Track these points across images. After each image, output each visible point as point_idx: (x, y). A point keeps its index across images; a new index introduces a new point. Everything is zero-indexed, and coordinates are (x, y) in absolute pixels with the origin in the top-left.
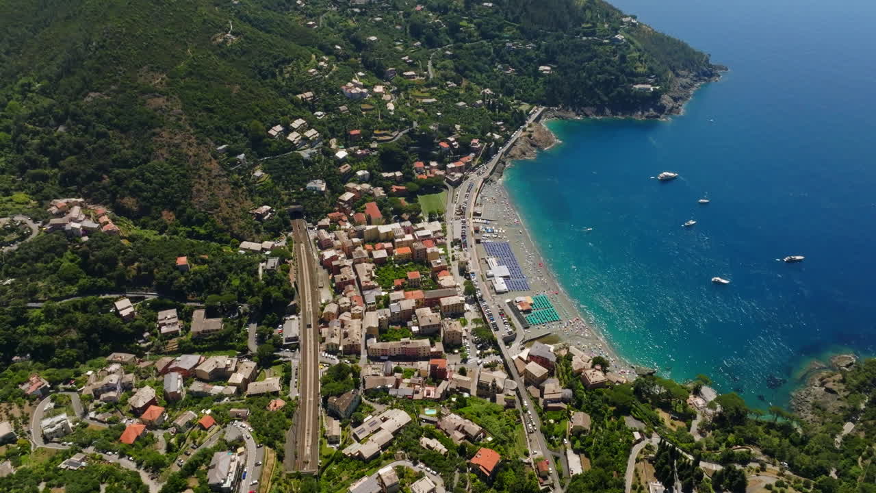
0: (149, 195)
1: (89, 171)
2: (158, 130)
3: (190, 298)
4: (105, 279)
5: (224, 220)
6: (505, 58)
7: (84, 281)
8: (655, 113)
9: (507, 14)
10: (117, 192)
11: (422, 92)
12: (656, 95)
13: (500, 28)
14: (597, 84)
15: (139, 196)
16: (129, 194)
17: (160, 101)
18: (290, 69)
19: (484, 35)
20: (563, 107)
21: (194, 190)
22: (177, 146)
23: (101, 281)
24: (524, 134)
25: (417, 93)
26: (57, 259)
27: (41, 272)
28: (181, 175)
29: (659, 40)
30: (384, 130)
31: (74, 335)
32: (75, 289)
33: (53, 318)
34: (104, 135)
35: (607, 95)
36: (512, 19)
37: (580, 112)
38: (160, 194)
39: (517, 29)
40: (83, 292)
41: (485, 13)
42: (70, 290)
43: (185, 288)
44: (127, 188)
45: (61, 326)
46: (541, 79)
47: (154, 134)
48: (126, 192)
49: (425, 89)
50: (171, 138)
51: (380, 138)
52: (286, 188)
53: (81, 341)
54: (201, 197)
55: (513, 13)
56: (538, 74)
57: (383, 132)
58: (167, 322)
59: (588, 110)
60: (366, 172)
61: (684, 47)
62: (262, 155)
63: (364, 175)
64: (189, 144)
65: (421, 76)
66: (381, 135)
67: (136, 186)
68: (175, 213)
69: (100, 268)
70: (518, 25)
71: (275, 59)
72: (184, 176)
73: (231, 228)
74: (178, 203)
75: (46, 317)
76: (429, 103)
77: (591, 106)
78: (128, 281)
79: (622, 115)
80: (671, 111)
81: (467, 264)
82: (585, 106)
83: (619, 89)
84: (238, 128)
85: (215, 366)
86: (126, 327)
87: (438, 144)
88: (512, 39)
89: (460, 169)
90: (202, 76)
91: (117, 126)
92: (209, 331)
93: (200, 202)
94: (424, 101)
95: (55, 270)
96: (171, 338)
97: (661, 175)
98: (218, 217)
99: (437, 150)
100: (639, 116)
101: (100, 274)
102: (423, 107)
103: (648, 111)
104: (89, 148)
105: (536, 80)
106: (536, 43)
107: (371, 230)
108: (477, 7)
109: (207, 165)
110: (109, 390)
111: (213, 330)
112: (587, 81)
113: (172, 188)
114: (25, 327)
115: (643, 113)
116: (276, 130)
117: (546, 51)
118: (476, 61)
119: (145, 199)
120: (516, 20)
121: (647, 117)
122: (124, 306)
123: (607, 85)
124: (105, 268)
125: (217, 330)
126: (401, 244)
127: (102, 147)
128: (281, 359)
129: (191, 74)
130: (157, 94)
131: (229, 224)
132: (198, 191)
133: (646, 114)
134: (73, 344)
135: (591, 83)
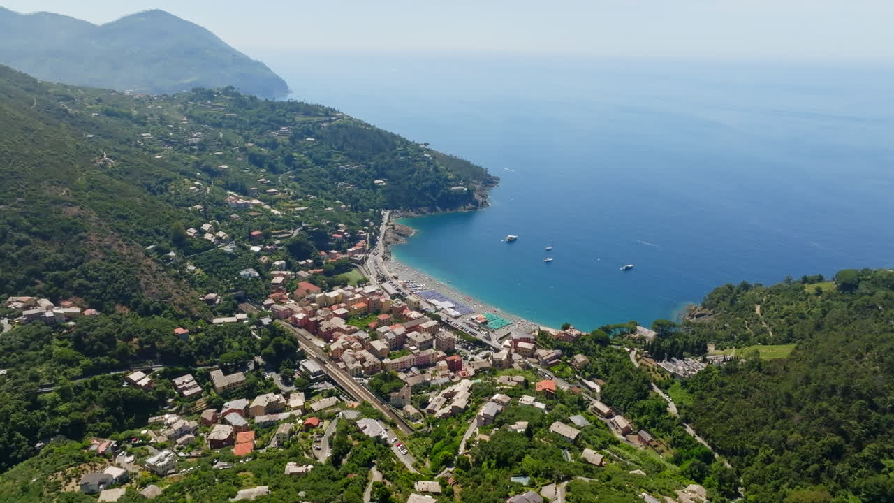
0: (98, 291)
1: (21, 276)
2: (83, 234)
3: (198, 363)
4: (107, 357)
5: (182, 306)
6: (342, 177)
7: (86, 361)
8: (473, 206)
9: (331, 146)
10: (59, 294)
11: (291, 204)
12: (470, 193)
13: (329, 156)
14: (425, 189)
15: (88, 294)
16: (74, 294)
17: (75, 210)
18: (173, 187)
19: (317, 162)
20: (404, 209)
21: (141, 283)
22: (109, 247)
23: (103, 360)
24: (388, 227)
25: (286, 205)
26: (46, 346)
27: (34, 359)
28: (125, 271)
29: (450, 160)
30: (281, 230)
31: (98, 409)
32: (77, 371)
33: (70, 396)
34: (26, 242)
35: (435, 197)
36: (336, 148)
37: (418, 212)
38: (109, 290)
39: (344, 155)
40: (87, 372)
41: (310, 146)
42: (74, 372)
43: (193, 353)
44: (71, 288)
45: (84, 403)
46: (378, 189)
47: (81, 238)
48: (70, 293)
49: (293, 201)
50: (100, 241)
51: (280, 236)
52: (220, 279)
53: (108, 414)
54: (152, 289)
55: (336, 144)
56: (375, 187)
57: (279, 231)
58: (187, 386)
59: (424, 209)
60: (283, 262)
61: (467, 164)
62: (187, 254)
63: (282, 264)
64: (120, 245)
65: (282, 192)
66: (280, 234)
67: (80, 285)
68: (128, 307)
69: (100, 347)
70: (343, 152)
71: (158, 178)
72: (128, 272)
73: (191, 313)
74: (130, 297)
75: (62, 397)
76: (302, 211)
77: (425, 206)
78: (132, 356)
79: (451, 210)
80: (482, 204)
81: (419, 303)
82: (421, 207)
83: (442, 191)
84: (157, 231)
85: (268, 401)
86: (150, 395)
87: (331, 236)
88: (343, 163)
89: (359, 252)
90: (104, 190)
91: (36, 234)
92: (234, 384)
93: (152, 293)
94: (297, 209)
95: (49, 356)
96: (196, 399)
97: (508, 238)
98: (175, 304)
99: (332, 241)
100: (462, 209)
101: (101, 352)
102: (299, 214)
103: (468, 205)
104: (14, 255)
105: (375, 191)
106: (366, 164)
107: (321, 297)
108: (301, 142)
109: (144, 262)
110: (183, 435)
111: (237, 383)
112: (417, 187)
113: (121, 283)
114: (41, 411)
115: (465, 207)
116: (192, 232)
117: (376, 168)
118: (318, 181)
119: (93, 296)
120: (341, 148)
121: (469, 209)
122: (139, 377)
123: (434, 189)
124: (106, 347)
125: (242, 382)
126: (354, 301)
127: (26, 253)
128: (315, 390)
129: (92, 188)
130: (70, 204)
131: (187, 310)
132: (146, 284)
133: (467, 207)
134: (102, 417)
135: (420, 189)
